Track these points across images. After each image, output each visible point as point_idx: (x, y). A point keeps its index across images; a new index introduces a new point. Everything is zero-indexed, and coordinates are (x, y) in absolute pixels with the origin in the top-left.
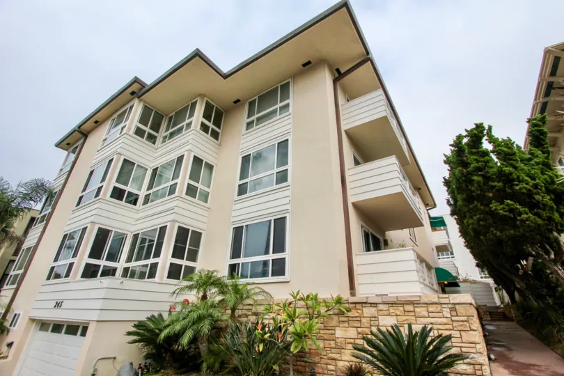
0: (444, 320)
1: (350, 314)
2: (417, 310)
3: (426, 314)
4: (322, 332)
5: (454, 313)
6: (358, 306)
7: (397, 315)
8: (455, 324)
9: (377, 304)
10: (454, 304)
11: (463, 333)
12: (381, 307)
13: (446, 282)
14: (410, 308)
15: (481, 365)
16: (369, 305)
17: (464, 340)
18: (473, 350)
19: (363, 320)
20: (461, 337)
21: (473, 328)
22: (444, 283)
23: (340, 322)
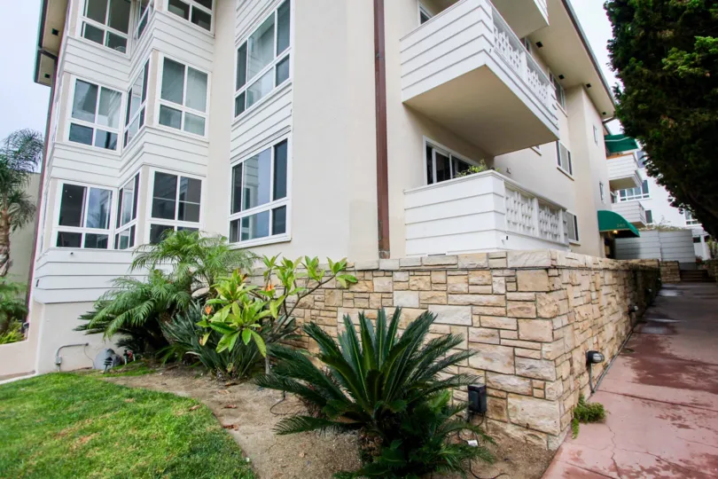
0: (493, 299)
1: (355, 288)
2: (451, 280)
3: (464, 287)
4: (323, 313)
5: (512, 287)
6: (368, 275)
7: (419, 290)
8: (510, 306)
9: (392, 271)
10: (516, 269)
11: (522, 324)
12: (398, 276)
13: (615, 232)
14: (440, 277)
15: (544, 380)
16: (382, 273)
17: (522, 336)
18: (536, 354)
19: (373, 297)
20: (518, 329)
21: (542, 313)
22: (612, 233)
23: (343, 299)
